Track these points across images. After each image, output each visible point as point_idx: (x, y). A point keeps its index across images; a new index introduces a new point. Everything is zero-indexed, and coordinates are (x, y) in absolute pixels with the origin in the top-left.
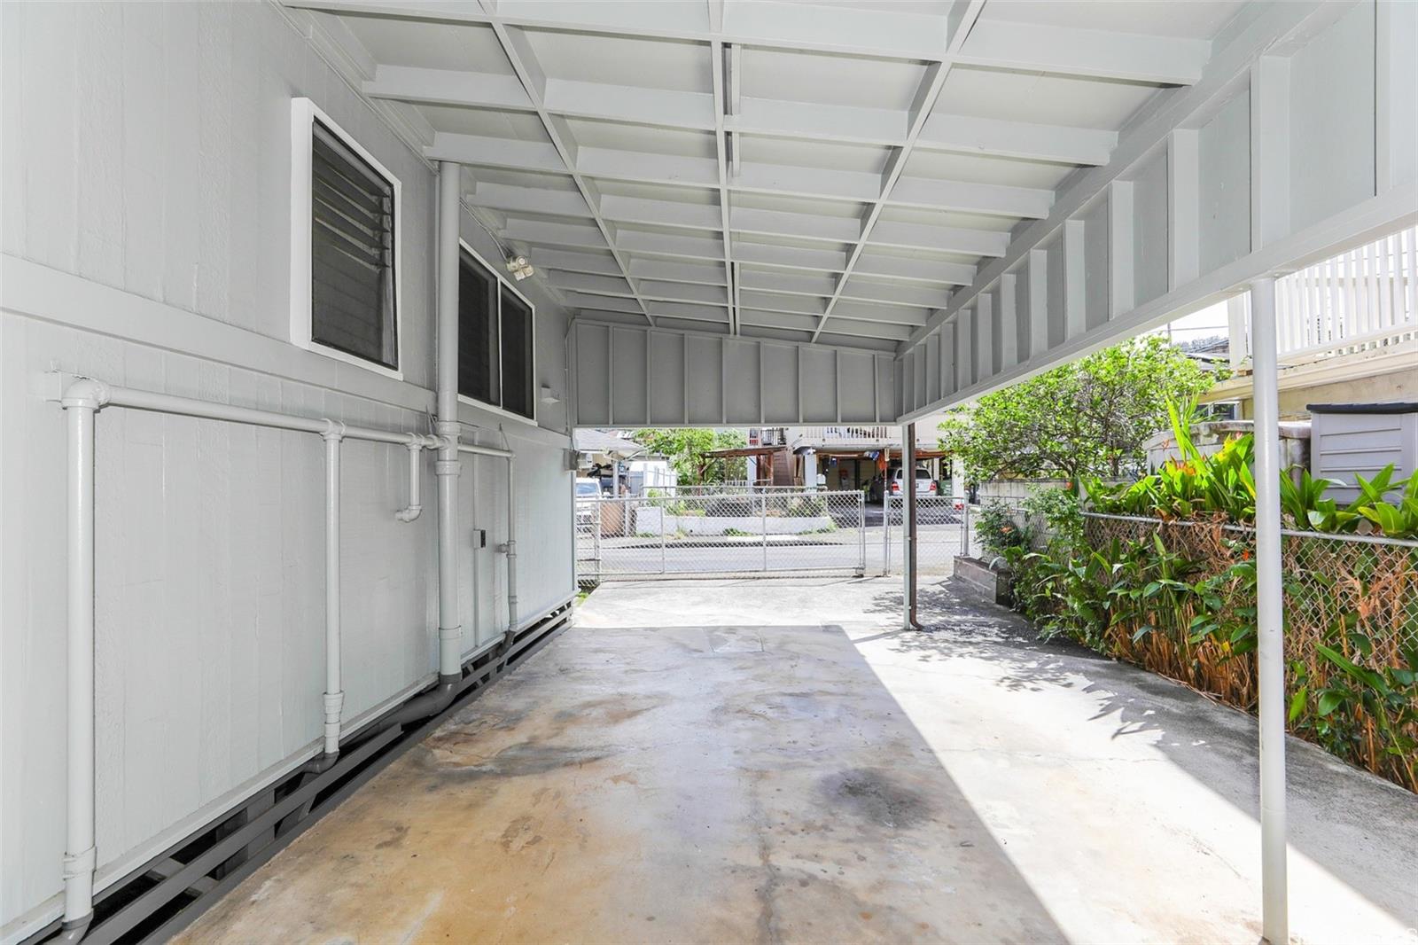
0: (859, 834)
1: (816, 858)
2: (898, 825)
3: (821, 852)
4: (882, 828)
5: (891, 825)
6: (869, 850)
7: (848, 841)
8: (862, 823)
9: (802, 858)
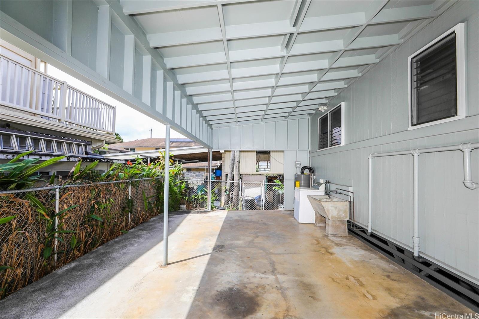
0: (247, 285)
1: (261, 278)
2: (232, 289)
3: (260, 279)
4: (238, 288)
5: (234, 289)
6: (245, 281)
7: (250, 283)
8: (245, 289)
9: (266, 278)
